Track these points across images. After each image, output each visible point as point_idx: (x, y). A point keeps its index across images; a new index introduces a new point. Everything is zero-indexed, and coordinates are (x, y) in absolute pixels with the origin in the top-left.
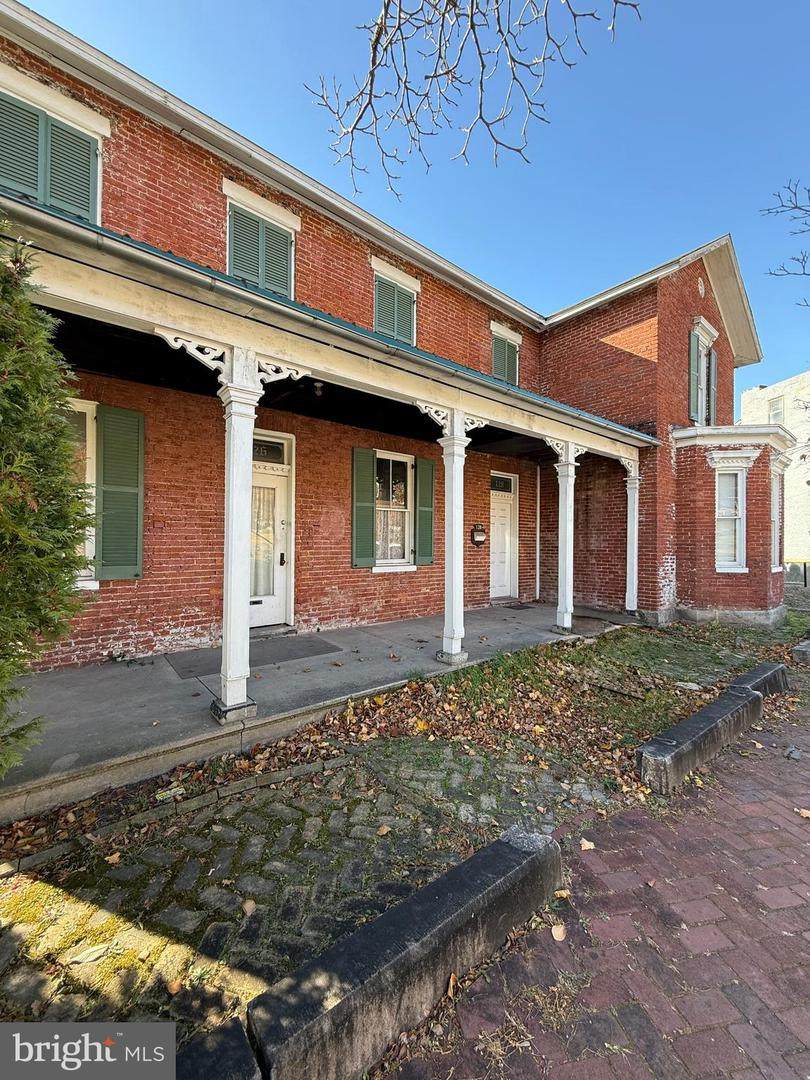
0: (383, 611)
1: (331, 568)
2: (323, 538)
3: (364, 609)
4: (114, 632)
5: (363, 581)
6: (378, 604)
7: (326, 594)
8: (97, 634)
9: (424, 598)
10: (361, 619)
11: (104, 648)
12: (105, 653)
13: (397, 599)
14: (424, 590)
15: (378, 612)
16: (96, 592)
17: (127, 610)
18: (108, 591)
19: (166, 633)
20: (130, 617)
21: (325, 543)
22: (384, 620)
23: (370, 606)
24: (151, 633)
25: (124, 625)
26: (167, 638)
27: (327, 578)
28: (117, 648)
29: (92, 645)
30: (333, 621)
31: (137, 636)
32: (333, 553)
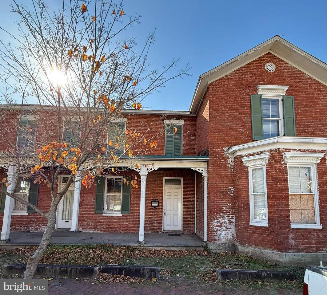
0: (107, 229)
1: (87, 213)
2: (85, 204)
3: (99, 227)
4: (30, 225)
5: (99, 218)
6: (105, 226)
7: (85, 221)
8: (27, 225)
9: (125, 226)
10: (98, 230)
11: (28, 228)
12: (28, 230)
13: (113, 225)
14: (125, 223)
15: (104, 229)
16: (28, 215)
17: (33, 220)
18: (29, 216)
19: (41, 227)
20: (34, 222)
21: (86, 206)
22: (107, 232)
23: (102, 226)
24: (37, 226)
25: (32, 224)
26: (41, 228)
27: (86, 216)
28: (30, 229)
29: (26, 227)
30: (87, 230)
31: (35, 227)
32: (88, 209)
